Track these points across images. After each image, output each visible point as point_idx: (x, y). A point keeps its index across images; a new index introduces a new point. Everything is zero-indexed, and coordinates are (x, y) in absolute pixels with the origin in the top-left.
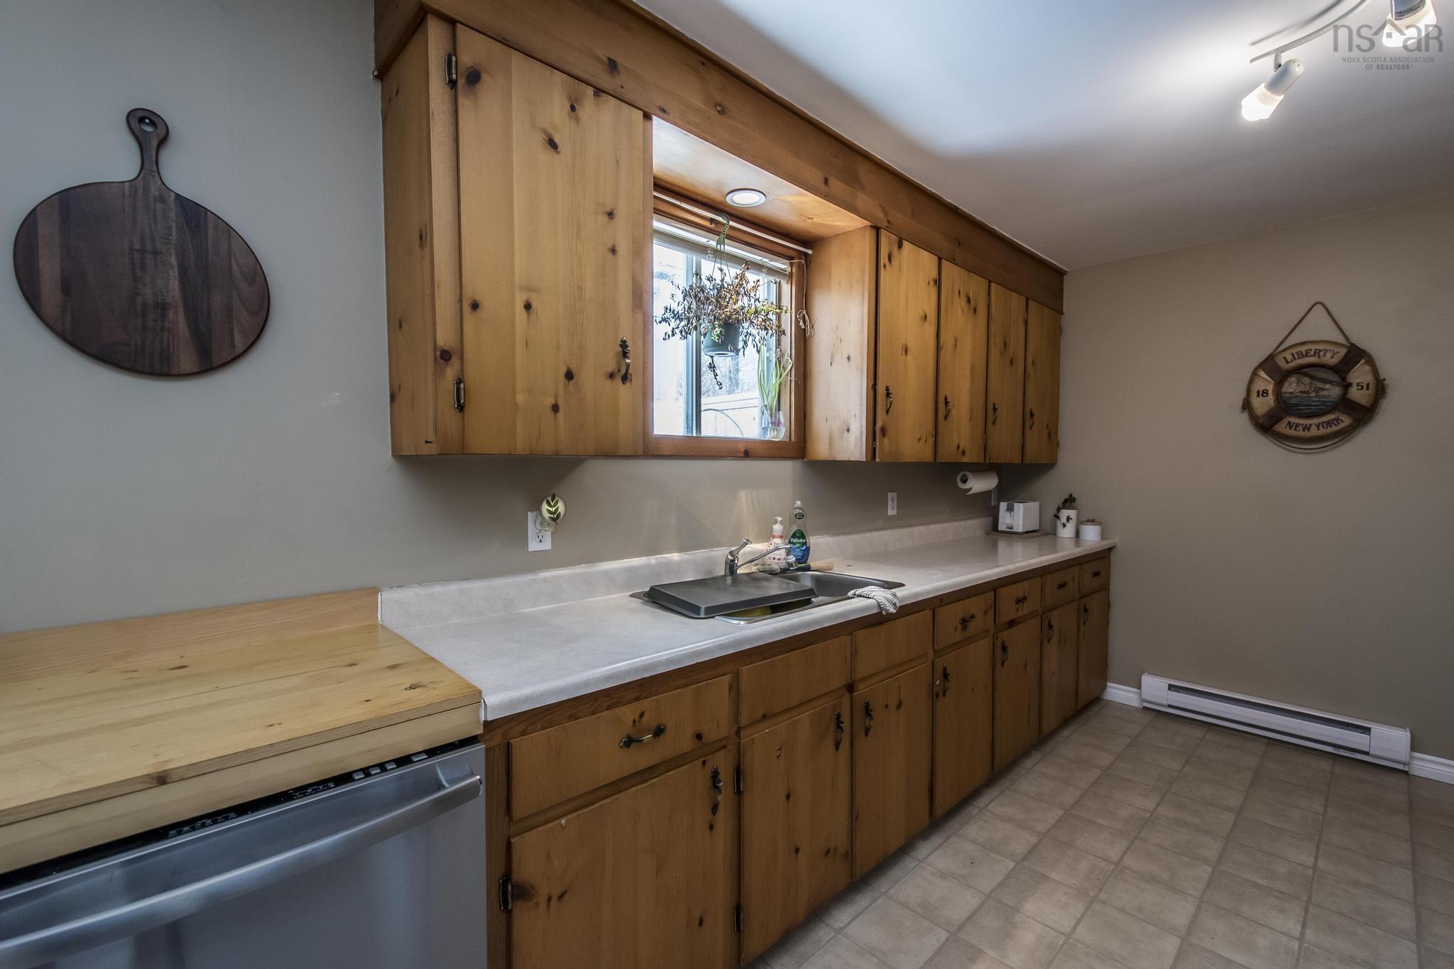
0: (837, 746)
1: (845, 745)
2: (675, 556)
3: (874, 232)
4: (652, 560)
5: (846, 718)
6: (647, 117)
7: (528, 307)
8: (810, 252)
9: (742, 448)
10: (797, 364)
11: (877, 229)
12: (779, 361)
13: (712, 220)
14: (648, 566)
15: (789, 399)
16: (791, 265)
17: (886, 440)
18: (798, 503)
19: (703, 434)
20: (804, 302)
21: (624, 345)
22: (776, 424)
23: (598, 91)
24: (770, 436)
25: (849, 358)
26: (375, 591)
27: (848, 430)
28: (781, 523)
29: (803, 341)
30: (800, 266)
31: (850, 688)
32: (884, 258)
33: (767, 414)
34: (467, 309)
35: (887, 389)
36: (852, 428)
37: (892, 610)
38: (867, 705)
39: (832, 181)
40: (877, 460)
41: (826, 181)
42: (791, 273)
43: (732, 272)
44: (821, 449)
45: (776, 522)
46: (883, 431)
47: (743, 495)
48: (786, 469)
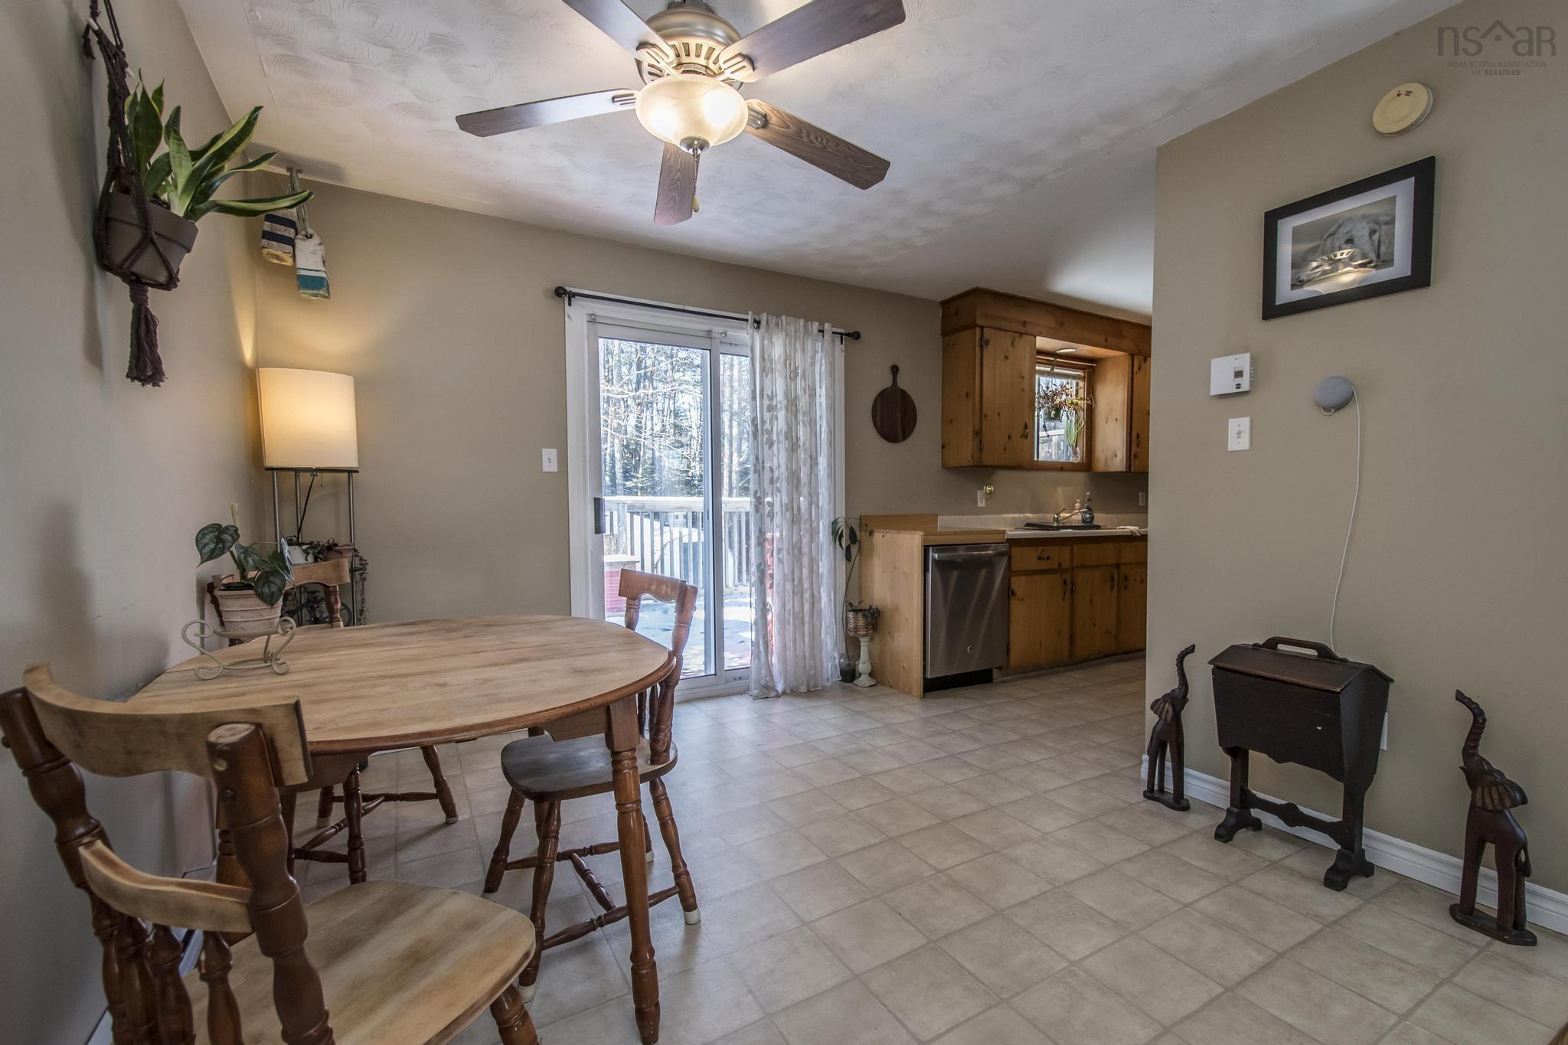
0: (1112, 588)
1: (1115, 589)
2: (1030, 515)
3: (1130, 358)
4: (1021, 515)
5: (1116, 577)
6: (1035, 337)
7: (999, 414)
8: (1095, 365)
9: (1060, 466)
10: (1087, 423)
11: (1133, 356)
12: (1077, 421)
13: (1048, 360)
14: (1019, 518)
15: (1082, 441)
16: (1084, 373)
17: (1137, 460)
18: (1088, 493)
19: (1040, 459)
20: (1091, 391)
21: (1026, 425)
22: (1075, 453)
23: (1021, 334)
24: (1072, 460)
25: (1116, 420)
26: (937, 515)
27: (1116, 456)
28: (1080, 502)
29: (1090, 411)
30: (1089, 373)
31: (1118, 566)
32: (1136, 368)
33: (1070, 449)
34: (983, 417)
35: (1138, 434)
36: (1118, 455)
37: (1138, 535)
38: (1126, 576)
39: (1109, 339)
40: (1132, 470)
41: (1106, 340)
42: (1084, 377)
43: (1058, 381)
44: (1100, 466)
45: (1076, 502)
46: (1135, 456)
47: (1059, 489)
48: (1081, 477)
